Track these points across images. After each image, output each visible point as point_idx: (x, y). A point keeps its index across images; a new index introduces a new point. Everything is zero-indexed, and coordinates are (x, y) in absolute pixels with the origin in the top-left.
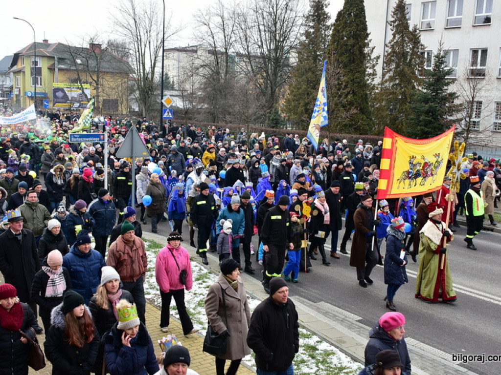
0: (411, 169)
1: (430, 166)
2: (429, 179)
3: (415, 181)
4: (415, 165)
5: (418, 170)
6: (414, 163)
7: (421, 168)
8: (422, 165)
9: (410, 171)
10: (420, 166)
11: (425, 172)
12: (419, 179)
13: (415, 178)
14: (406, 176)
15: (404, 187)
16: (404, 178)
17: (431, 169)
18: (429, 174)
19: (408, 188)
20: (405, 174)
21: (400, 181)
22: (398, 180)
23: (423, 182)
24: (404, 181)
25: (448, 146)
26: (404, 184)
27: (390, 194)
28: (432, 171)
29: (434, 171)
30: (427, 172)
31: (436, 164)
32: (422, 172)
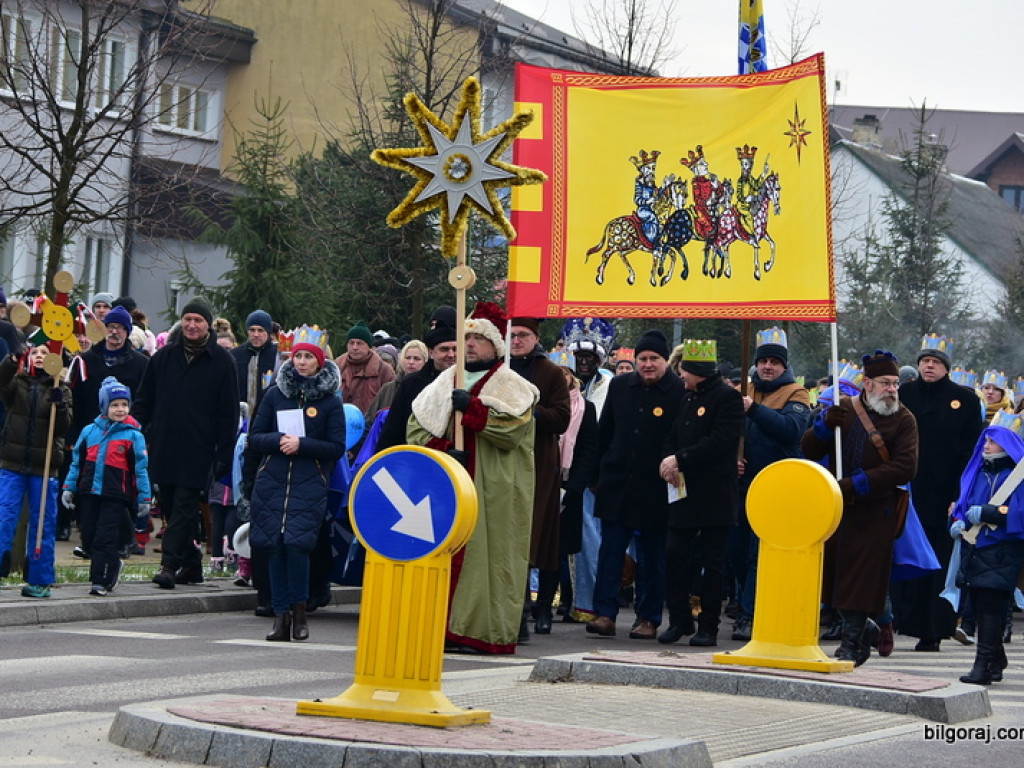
0: (646, 207)
1: (720, 192)
2: (738, 250)
3: (678, 256)
4: (663, 194)
5: (679, 211)
6: (659, 184)
7: (690, 201)
8: (690, 189)
9: (643, 214)
11: (708, 217)
12: (694, 249)
13: (679, 245)
14: (630, 235)
15: (632, 280)
16: (620, 244)
17: (732, 209)
18: (729, 228)
19: (654, 285)
20: (625, 227)
21: (604, 255)
22: (590, 252)
23: (714, 261)
24: (624, 256)
25: (789, 129)
26: (628, 265)
27: (562, 303)
28: (739, 216)
29: (744, 216)
30: (718, 219)
31: (746, 189)
32: (696, 219)
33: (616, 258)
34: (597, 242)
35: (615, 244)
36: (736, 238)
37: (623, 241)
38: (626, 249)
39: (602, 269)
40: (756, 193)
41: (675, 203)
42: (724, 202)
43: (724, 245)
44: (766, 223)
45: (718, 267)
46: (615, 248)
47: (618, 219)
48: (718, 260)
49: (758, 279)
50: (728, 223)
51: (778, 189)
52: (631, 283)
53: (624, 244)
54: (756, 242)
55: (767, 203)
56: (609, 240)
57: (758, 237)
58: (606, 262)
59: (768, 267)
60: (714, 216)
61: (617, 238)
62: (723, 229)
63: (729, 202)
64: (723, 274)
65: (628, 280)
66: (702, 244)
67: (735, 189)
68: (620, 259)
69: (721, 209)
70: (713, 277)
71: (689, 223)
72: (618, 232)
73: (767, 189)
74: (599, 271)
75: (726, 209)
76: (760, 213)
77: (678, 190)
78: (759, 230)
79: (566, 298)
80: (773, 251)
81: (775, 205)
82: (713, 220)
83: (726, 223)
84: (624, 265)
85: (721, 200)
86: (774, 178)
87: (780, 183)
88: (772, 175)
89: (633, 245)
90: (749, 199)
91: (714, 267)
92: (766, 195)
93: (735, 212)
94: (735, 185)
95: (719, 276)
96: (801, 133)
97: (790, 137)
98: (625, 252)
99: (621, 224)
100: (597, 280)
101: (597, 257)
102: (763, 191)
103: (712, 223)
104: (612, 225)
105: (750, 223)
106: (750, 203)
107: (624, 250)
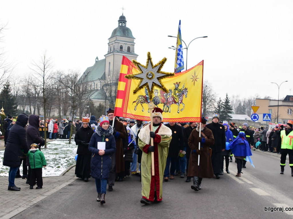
2: (174, 107)
5: (156, 96)
8: (159, 91)
10: (158, 93)
11: (165, 99)
12: (160, 105)
14: (144, 100)
16: (141, 101)
17: (172, 96)
18: (171, 101)
19: (149, 113)
20: (143, 98)
21: (137, 103)
22: (134, 102)
23: (166, 108)
25: (192, 77)
26: (142, 107)
27: (126, 113)
28: (174, 98)
29: (176, 98)
30: (168, 99)
31: (177, 91)
32: (161, 99)
33: (140, 104)
34: (135, 100)
35: (140, 101)
36: (173, 103)
37: (142, 100)
38: (142, 102)
40: (180, 93)
41: (155, 94)
42: (169, 95)
43: (169, 105)
44: (182, 100)
45: (167, 110)
47: (141, 95)
48: (167, 108)
49: (178, 113)
50: (171, 100)
51: (187, 92)
52: (143, 111)
54: (179, 104)
55: (183, 95)
56: (138, 100)
57: (179, 103)
58: (137, 105)
59: (182, 110)
60: (166, 98)
61: (140, 99)
62: (169, 101)
63: (171, 95)
64: (168, 112)
66: (163, 105)
67: (173, 92)
68: (140, 105)
69: (168, 96)
70: (165, 112)
71: (159, 99)
73: (183, 92)
74: (135, 107)
75: (170, 96)
76: (181, 98)
77: (156, 91)
78: (180, 101)
79: (127, 112)
80: (184, 107)
81: (186, 96)
82: (166, 99)
83: (170, 100)
84: (141, 106)
85: (168, 94)
86: (186, 89)
87: (188, 90)
88: (186, 88)
89: (144, 102)
90: (178, 94)
91: (166, 110)
92: (183, 93)
93: (173, 97)
94: (173, 91)
95: (167, 112)
96: (196, 78)
97: (192, 80)
100: (134, 109)
102: (182, 92)
103: (165, 100)
104: (139, 96)
105: (177, 100)
106: (178, 95)
107: (142, 103)
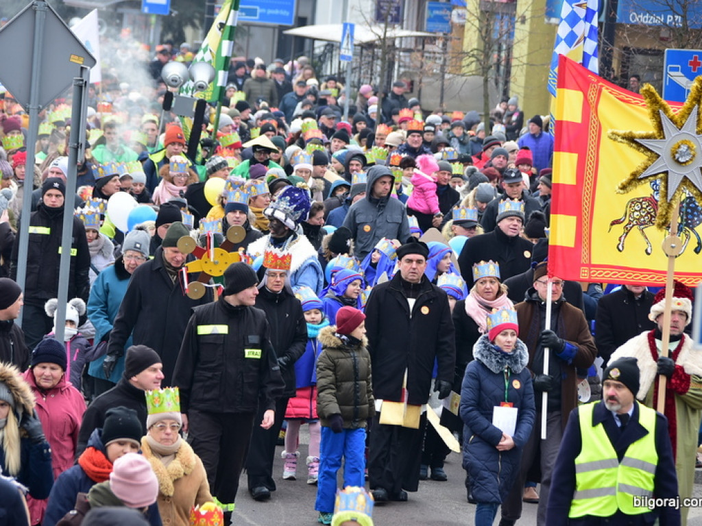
3: (692, 234)
13: (692, 225)
14: (649, 213)
15: (649, 251)
16: (638, 219)
20: (644, 206)
21: (625, 227)
22: (613, 223)
24: (642, 230)
26: (647, 238)
27: (590, 265)
33: (635, 231)
34: (620, 216)
35: (635, 219)
37: (642, 216)
38: (644, 224)
39: (623, 238)
46: (635, 223)
47: (638, 199)
52: (648, 254)
53: (642, 219)
56: (630, 216)
58: (627, 233)
61: (636, 213)
65: (646, 251)
68: (639, 233)
71: (700, 208)
72: (636, 208)
74: (620, 240)
79: (594, 262)
84: (643, 238)
89: (650, 221)
98: (642, 227)
99: (641, 203)
100: (618, 248)
101: (619, 229)
104: (632, 202)
107: (642, 224)
